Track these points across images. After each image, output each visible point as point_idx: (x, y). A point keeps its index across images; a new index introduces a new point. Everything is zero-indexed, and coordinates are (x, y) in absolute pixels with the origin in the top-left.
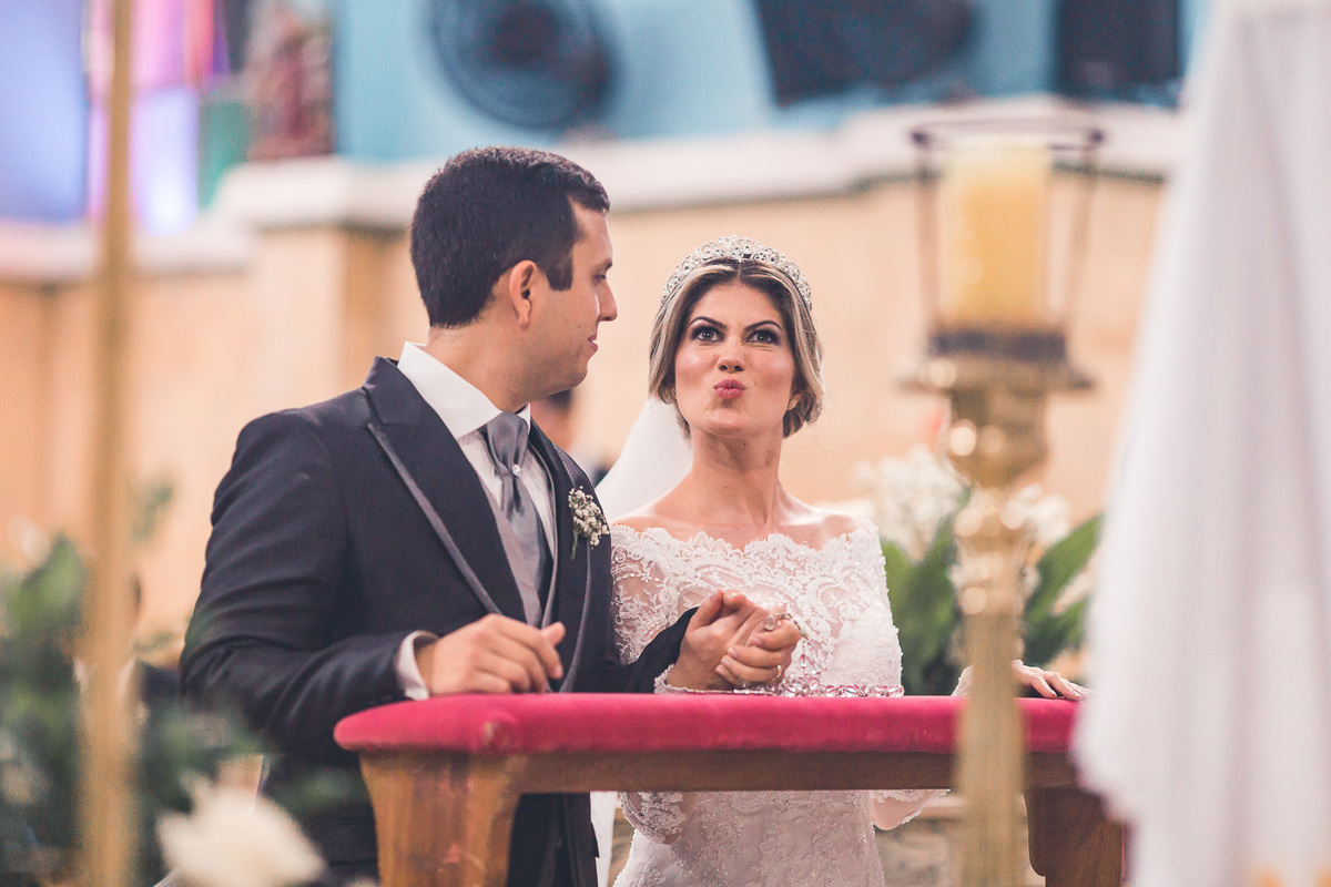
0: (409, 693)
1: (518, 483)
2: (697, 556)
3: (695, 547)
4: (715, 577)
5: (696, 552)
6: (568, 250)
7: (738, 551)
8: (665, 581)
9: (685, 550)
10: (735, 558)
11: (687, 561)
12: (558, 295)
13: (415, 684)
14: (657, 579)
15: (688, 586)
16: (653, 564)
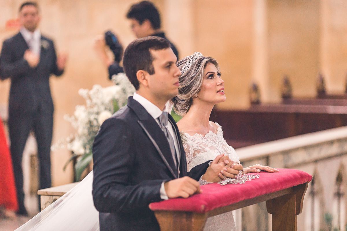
0: (162, 197)
1: (167, 130)
2: (196, 140)
3: (195, 137)
4: (201, 146)
5: (195, 139)
6: (151, 63)
7: (204, 137)
8: (191, 148)
9: (193, 139)
10: (204, 139)
11: (194, 142)
12: (153, 76)
13: (163, 195)
14: (189, 148)
15: (196, 149)
16: (187, 144)
